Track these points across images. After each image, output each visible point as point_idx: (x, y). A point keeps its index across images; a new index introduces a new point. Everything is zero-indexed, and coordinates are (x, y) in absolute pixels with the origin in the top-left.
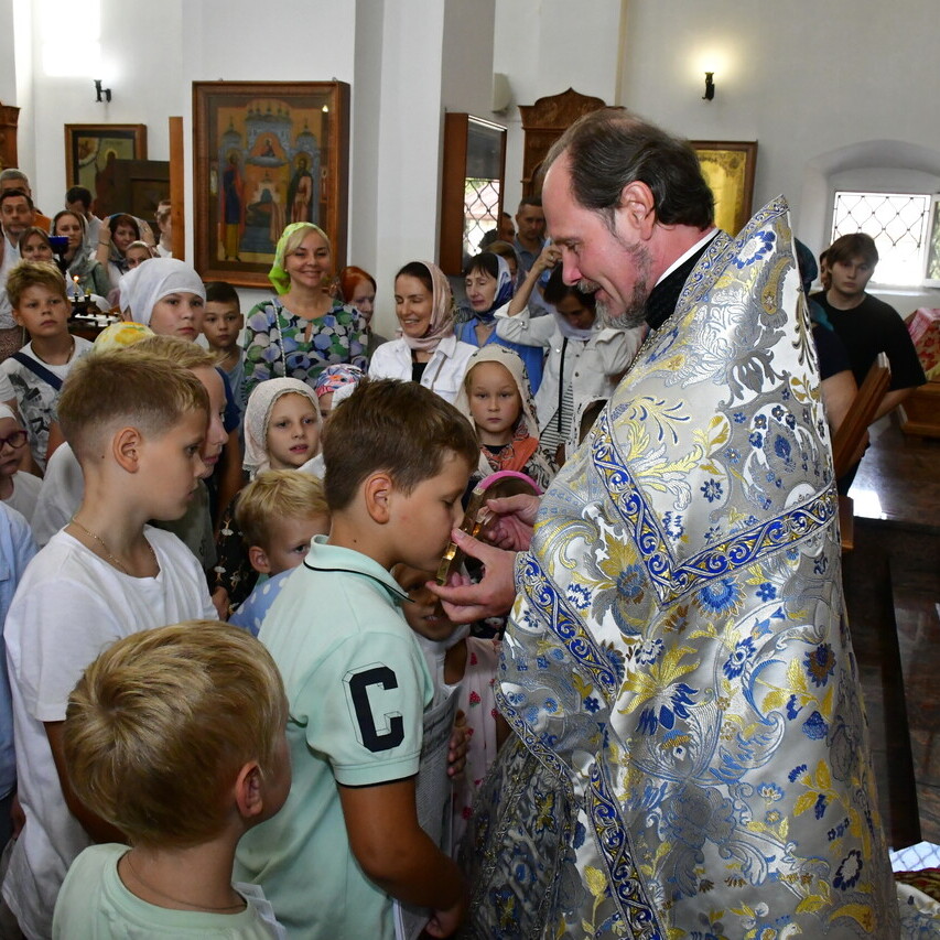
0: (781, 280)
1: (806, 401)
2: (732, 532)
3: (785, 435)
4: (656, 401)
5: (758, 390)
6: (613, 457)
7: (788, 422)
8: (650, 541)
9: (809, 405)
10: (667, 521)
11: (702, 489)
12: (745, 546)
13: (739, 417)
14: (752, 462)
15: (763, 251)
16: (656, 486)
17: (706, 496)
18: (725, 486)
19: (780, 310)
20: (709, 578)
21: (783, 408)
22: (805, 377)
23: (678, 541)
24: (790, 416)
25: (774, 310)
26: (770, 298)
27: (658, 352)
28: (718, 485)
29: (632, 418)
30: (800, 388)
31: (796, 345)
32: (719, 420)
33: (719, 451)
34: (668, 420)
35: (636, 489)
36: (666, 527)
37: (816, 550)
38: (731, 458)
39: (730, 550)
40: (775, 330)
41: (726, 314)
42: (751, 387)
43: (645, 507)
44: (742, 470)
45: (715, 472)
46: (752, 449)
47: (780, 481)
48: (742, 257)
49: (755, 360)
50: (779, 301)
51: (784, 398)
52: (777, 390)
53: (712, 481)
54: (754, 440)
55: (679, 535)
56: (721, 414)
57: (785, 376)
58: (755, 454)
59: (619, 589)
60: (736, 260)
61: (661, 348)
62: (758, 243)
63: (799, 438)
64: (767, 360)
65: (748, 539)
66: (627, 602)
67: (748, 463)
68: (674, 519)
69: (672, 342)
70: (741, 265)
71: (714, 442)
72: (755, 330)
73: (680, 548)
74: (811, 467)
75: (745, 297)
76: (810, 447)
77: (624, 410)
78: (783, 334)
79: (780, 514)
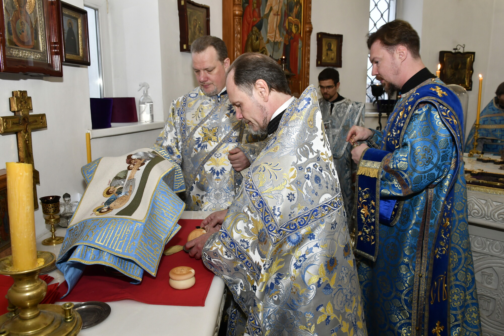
0: (314, 116)
1: (327, 161)
2: (299, 213)
3: (319, 175)
4: (269, 164)
5: (307, 157)
6: (253, 186)
7: (319, 170)
8: (268, 218)
9: (328, 163)
10: (274, 210)
11: (287, 197)
12: (304, 219)
13: (300, 168)
14: (306, 186)
15: (306, 105)
16: (269, 196)
17: (289, 199)
18: (296, 195)
19: (315, 127)
20: (291, 232)
21: (317, 164)
22: (326, 152)
23: (279, 218)
24: (320, 167)
25: (313, 126)
26: (311, 122)
27: (269, 146)
28: (293, 195)
29: (260, 171)
30: (324, 157)
31: (322, 140)
32: (293, 169)
33: (293, 181)
34: (273, 171)
35: (261, 198)
36: (274, 212)
37: (332, 220)
38: (298, 184)
39: (298, 221)
40: (313, 134)
41: (294, 129)
42: (304, 156)
43: (265, 205)
44: (302, 189)
45: (292, 189)
46: (306, 181)
47: (317, 193)
48: (299, 108)
49: (306, 146)
50: (314, 123)
51: (318, 160)
52: (315, 157)
53: (291, 193)
54: (307, 177)
55: (279, 215)
56: (293, 167)
57: (318, 152)
58: (307, 183)
59: (259, 240)
60: (297, 109)
61: (270, 144)
62: (305, 102)
63: (324, 176)
64: (311, 145)
65: (305, 216)
66: (262, 245)
67: (305, 186)
68: (277, 209)
69: (274, 142)
70: (299, 111)
71: (291, 178)
72: (305, 134)
73: (280, 220)
74: (330, 187)
75: (301, 122)
76: (329, 179)
77: (257, 168)
78: (317, 136)
79: (317, 206)
